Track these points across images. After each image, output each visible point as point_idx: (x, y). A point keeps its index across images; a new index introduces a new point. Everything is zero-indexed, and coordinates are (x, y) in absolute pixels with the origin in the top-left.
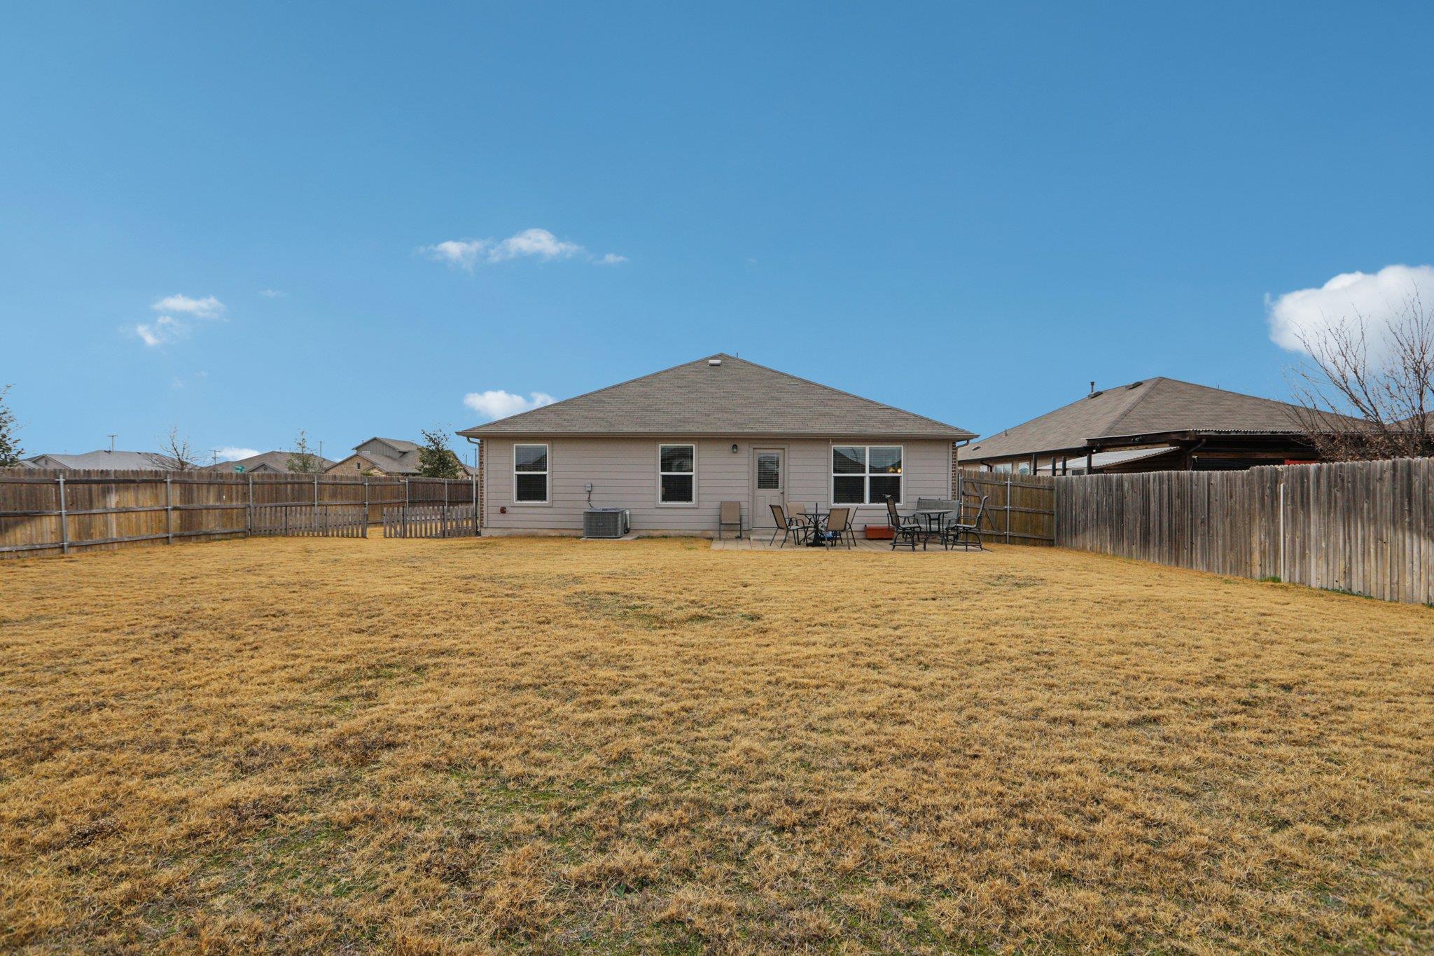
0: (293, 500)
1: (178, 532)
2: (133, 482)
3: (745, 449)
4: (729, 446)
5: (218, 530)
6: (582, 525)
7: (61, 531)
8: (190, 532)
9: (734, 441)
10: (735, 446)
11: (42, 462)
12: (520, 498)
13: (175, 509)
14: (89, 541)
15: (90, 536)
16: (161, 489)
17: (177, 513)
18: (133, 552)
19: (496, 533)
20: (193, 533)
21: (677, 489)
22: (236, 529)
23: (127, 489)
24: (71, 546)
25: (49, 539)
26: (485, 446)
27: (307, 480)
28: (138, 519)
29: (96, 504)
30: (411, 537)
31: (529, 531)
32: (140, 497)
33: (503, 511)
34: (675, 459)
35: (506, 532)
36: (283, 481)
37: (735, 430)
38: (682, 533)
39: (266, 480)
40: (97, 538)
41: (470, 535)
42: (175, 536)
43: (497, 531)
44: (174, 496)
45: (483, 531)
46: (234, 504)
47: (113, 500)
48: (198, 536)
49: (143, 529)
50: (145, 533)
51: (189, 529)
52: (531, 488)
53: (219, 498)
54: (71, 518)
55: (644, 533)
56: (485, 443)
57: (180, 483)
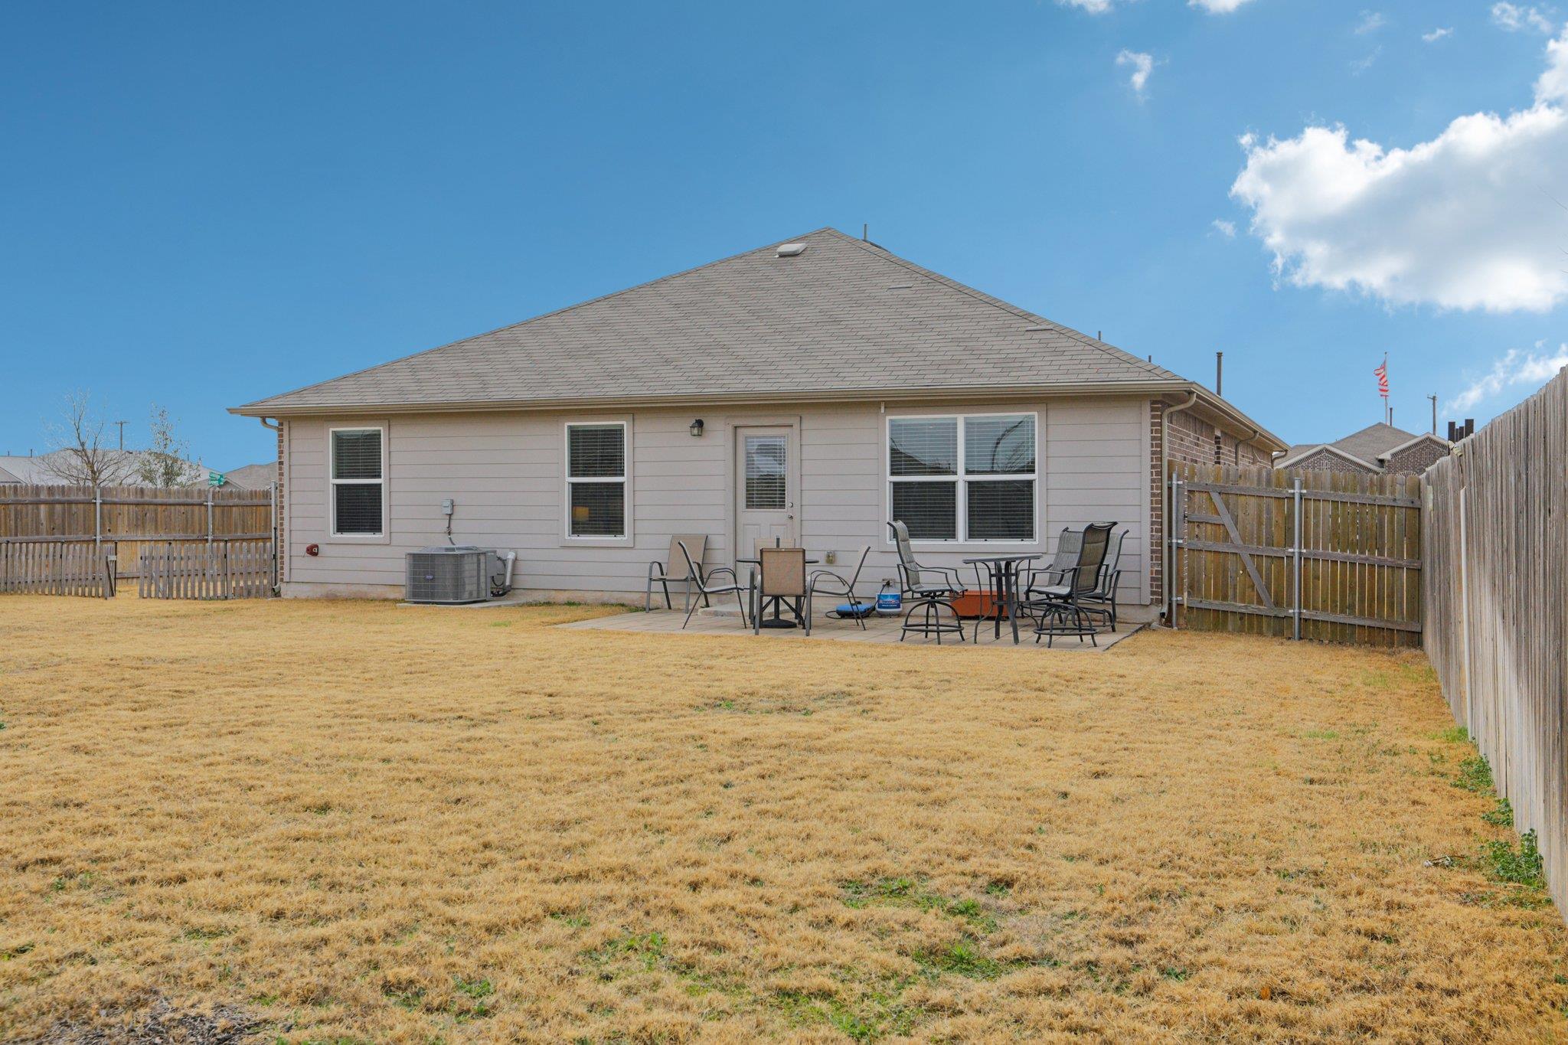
0: (50, 531)
3: (719, 430)
4: (686, 422)
6: (402, 579)
9: (697, 413)
10: (699, 423)
12: (341, 528)
19: (305, 591)
21: (599, 512)
26: (285, 433)
27: (81, 497)
30: (178, 597)
31: (355, 589)
33: (313, 551)
34: (596, 450)
35: (321, 591)
38: (606, 597)
41: (265, 595)
43: (306, 587)
45: (284, 589)
52: (358, 511)
55: (540, 597)
56: (286, 428)
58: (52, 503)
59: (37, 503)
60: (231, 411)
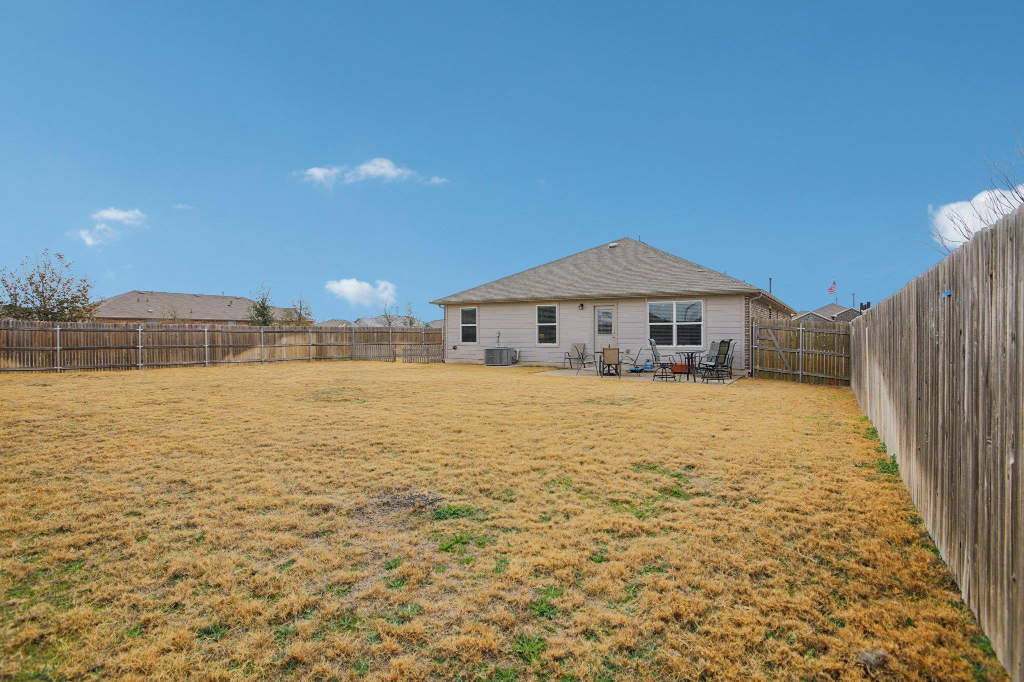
0: (378, 341)
1: (315, 357)
2: (293, 332)
3: (589, 307)
4: (578, 305)
5: (336, 356)
6: (483, 357)
7: (261, 354)
8: (321, 356)
9: (581, 301)
10: (582, 305)
11: (358, 322)
12: (464, 340)
13: (313, 345)
14: (273, 359)
15: (274, 357)
16: (307, 335)
17: (314, 347)
18: (293, 364)
19: (452, 361)
20: (322, 357)
21: (548, 335)
22: (345, 356)
23: (290, 335)
24: (265, 361)
25: (257, 358)
26: (446, 309)
27: (386, 330)
28: (296, 349)
29: (277, 342)
31: (467, 360)
32: (297, 339)
33: (455, 348)
34: (547, 314)
35: (456, 361)
36: (372, 331)
37: (579, 294)
38: (550, 364)
39: (362, 331)
40: (277, 358)
41: (440, 362)
42: (313, 359)
44: (313, 338)
45: (446, 360)
46: (344, 343)
47: (284, 340)
48: (325, 359)
49: (298, 355)
50: (299, 357)
51: (321, 355)
52: (469, 335)
53: (336, 340)
54: (266, 349)
55: (528, 364)
57: (316, 332)
58: (378, 332)
59: (373, 333)
60: (430, 303)
